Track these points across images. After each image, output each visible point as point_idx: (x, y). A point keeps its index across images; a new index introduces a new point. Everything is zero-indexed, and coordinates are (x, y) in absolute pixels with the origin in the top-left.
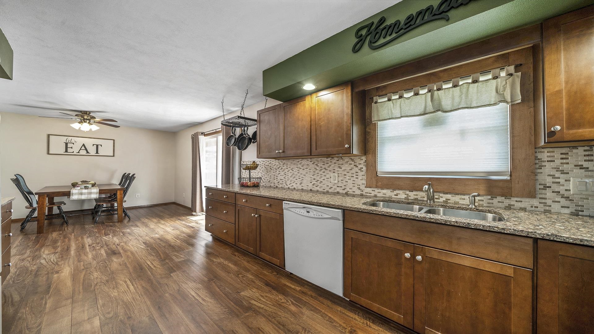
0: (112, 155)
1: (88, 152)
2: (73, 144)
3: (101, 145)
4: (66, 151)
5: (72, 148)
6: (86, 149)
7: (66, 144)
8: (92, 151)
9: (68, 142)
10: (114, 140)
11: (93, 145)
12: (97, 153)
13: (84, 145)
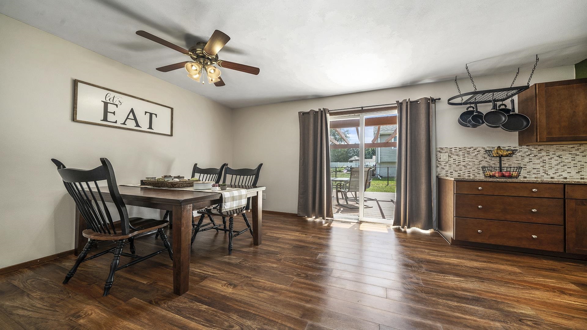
0: (170, 134)
1: (138, 125)
2: (117, 105)
3: (156, 115)
4: (105, 119)
5: (114, 113)
6: (135, 119)
7: (106, 104)
8: (144, 124)
9: (109, 101)
10: (172, 109)
11: (146, 112)
12: (150, 127)
13: (132, 111)
